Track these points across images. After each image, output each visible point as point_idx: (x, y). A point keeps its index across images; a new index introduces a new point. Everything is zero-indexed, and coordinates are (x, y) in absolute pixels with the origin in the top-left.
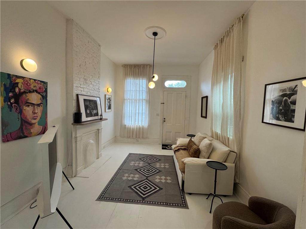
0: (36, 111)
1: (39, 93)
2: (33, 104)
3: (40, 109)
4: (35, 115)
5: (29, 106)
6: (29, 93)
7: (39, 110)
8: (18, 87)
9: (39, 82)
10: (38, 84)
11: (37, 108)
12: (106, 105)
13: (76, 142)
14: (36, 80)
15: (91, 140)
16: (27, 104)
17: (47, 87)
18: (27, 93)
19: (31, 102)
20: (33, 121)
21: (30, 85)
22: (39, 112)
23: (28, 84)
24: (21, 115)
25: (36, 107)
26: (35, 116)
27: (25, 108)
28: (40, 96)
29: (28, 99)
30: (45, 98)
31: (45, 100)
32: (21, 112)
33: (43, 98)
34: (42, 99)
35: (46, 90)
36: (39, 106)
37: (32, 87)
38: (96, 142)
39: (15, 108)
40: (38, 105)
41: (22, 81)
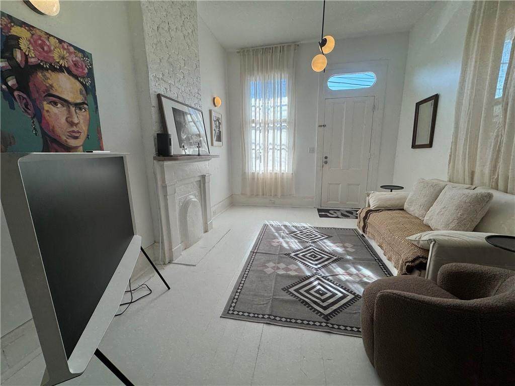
0: (76, 121)
1: (76, 77)
2: (65, 102)
3: (83, 115)
4: (75, 129)
5: (55, 104)
6: (50, 71)
7: (81, 117)
8: (20, 48)
9: (72, 49)
10: (70, 53)
11: (76, 113)
12: (214, 132)
13: (165, 196)
14: (64, 42)
15: (192, 197)
16: (51, 98)
17: (91, 65)
18: (47, 70)
19: (60, 96)
20: (72, 142)
21: (50, 51)
22: (82, 122)
23: (46, 48)
24: (40, 122)
25: (73, 109)
26: (74, 132)
27: (46, 106)
28: (78, 86)
29: (51, 86)
30: (89, 90)
31: (90, 97)
32: (38, 115)
33: (86, 91)
34: (84, 92)
35: (91, 71)
36: (80, 109)
37: (56, 56)
38: (201, 202)
39: (21, 103)
40: (78, 106)
41: (28, 35)
